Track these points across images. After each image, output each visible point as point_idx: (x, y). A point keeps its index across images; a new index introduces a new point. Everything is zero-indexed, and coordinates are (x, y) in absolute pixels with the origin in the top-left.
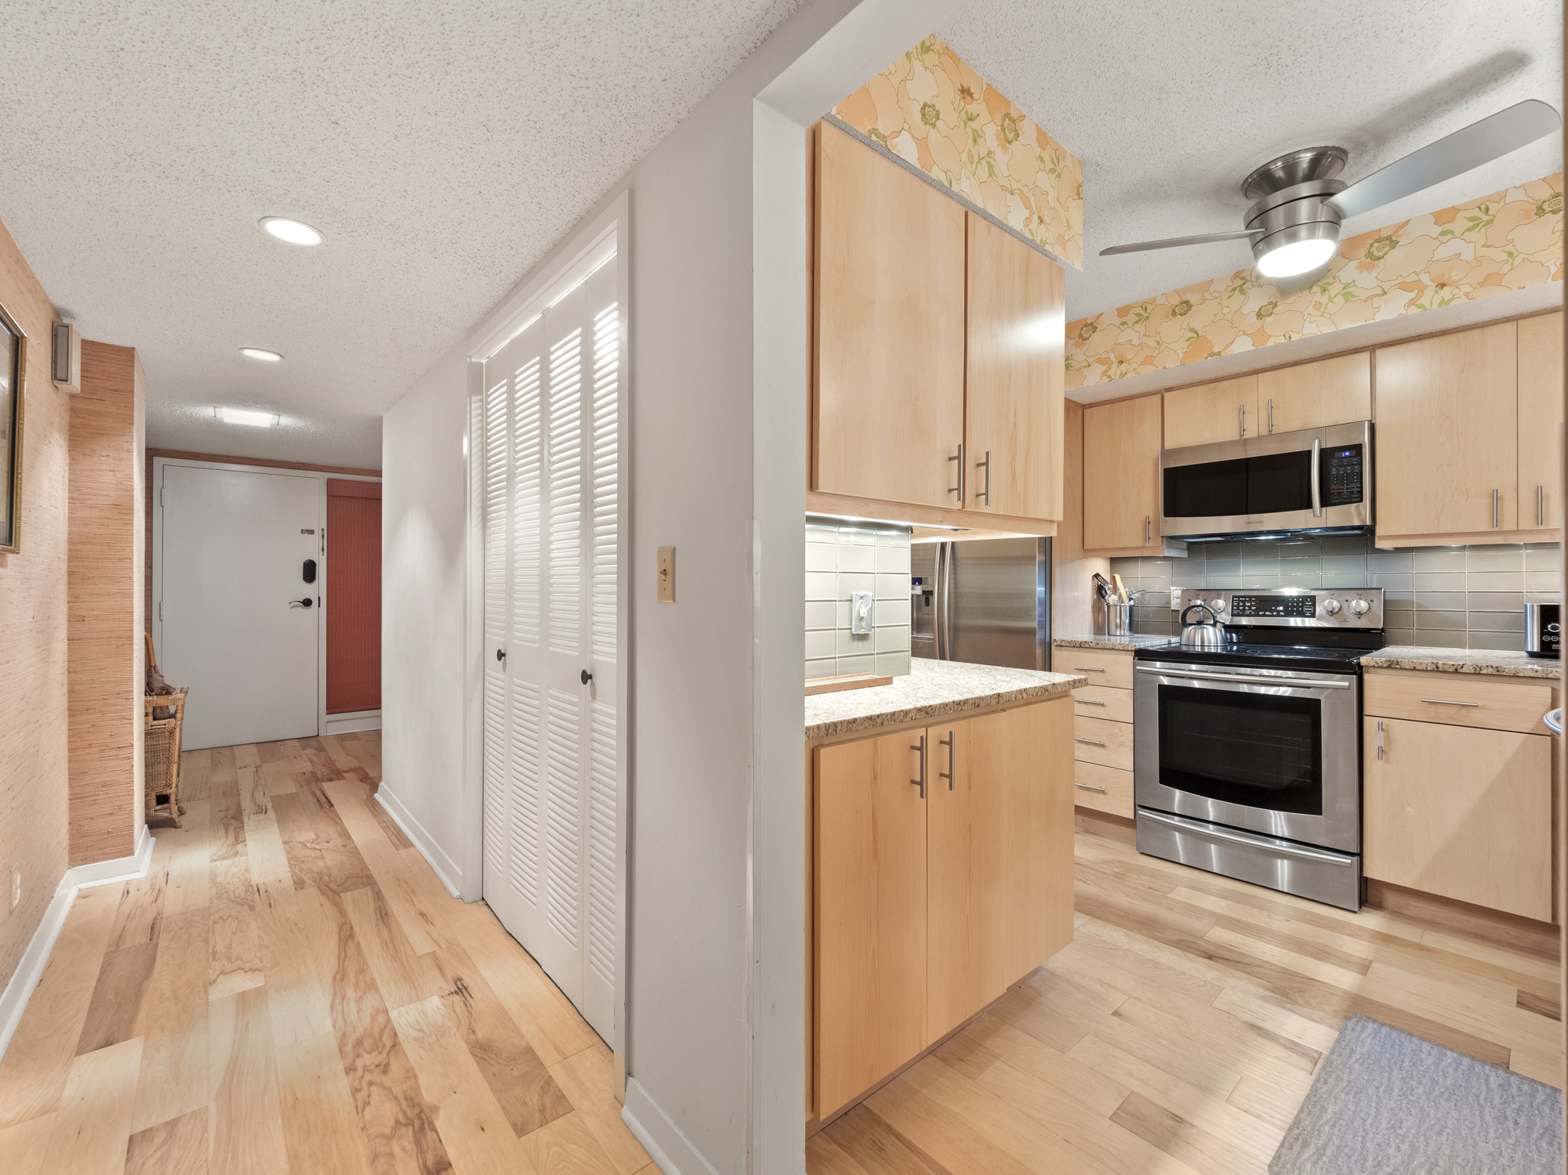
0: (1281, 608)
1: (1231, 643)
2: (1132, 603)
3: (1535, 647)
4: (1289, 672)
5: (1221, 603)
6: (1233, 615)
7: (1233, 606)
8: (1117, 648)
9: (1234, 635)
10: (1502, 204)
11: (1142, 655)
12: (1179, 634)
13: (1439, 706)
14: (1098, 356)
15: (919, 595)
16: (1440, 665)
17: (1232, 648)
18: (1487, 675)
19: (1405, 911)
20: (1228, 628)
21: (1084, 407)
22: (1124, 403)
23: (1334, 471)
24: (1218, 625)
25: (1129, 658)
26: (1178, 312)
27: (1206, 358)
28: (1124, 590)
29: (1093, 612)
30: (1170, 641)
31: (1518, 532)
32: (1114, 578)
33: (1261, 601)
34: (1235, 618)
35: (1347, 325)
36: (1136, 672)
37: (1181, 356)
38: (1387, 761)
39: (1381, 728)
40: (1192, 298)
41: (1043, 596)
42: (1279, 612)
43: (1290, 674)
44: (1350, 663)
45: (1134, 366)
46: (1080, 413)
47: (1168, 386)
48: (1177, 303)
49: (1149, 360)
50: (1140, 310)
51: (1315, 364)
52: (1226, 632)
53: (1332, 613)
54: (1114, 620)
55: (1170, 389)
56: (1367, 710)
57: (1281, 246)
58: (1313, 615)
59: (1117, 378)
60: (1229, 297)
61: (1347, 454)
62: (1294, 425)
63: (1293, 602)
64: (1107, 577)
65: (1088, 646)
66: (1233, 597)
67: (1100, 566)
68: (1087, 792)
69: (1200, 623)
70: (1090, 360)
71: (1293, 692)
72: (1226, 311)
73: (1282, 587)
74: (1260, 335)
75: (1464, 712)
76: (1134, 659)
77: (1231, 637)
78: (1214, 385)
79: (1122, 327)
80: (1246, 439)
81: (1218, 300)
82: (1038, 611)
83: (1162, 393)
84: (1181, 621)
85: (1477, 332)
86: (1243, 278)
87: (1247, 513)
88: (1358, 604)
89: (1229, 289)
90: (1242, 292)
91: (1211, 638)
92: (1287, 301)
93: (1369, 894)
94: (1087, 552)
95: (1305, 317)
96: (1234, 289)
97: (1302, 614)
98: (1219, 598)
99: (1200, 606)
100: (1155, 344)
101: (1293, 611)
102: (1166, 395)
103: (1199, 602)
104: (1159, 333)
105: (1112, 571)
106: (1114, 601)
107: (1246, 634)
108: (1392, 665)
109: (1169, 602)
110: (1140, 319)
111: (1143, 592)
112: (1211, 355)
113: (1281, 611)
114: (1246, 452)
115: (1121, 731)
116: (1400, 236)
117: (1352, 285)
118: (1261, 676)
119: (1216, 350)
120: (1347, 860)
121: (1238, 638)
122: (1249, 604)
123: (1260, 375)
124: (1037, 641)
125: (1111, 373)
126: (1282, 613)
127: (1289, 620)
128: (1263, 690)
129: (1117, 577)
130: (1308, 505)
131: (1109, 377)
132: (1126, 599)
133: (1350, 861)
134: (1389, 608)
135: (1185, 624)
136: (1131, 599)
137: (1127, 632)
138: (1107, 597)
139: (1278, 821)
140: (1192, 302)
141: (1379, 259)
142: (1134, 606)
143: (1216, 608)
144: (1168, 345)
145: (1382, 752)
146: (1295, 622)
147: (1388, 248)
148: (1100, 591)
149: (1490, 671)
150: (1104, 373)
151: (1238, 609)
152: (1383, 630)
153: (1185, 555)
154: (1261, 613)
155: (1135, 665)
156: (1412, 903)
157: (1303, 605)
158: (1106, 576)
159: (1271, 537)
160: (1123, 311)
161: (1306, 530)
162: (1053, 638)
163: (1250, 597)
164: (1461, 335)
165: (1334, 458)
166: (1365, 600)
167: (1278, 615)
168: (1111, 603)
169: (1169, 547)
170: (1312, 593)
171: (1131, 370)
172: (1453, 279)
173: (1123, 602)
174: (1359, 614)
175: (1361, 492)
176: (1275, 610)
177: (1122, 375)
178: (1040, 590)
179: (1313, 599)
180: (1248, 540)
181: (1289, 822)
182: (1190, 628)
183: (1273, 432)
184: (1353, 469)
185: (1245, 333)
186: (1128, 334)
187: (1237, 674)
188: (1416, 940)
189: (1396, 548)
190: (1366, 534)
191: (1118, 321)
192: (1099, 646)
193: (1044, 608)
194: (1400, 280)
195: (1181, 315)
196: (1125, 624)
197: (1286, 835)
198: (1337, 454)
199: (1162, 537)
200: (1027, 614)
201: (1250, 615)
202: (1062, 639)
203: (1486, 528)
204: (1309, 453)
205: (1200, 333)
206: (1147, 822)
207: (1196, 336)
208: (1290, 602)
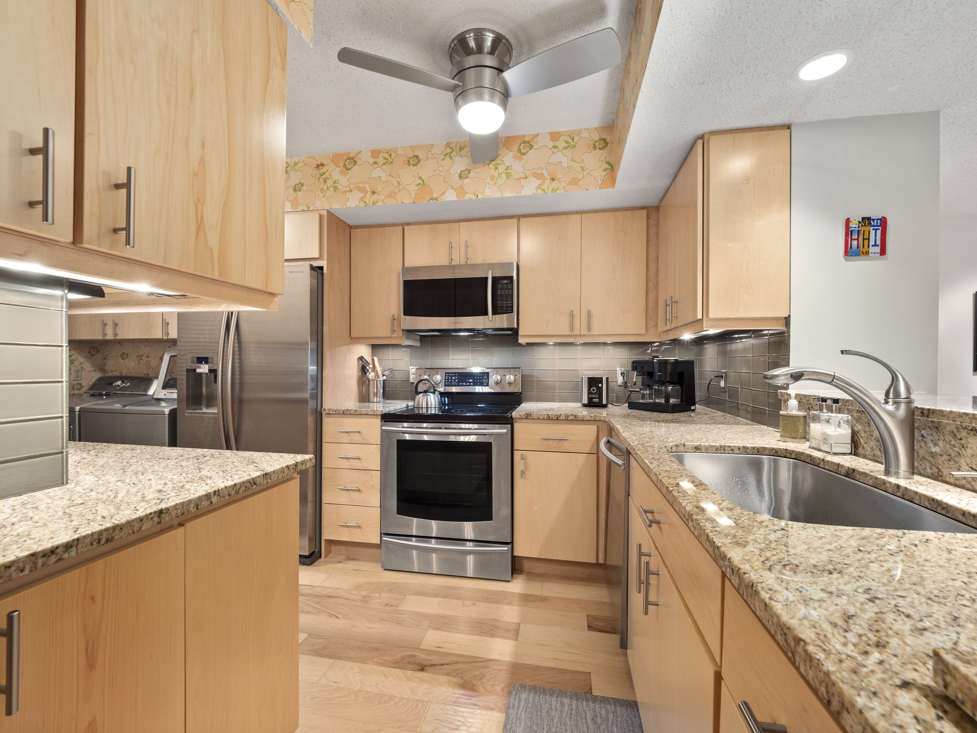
0: (471, 380)
1: (444, 404)
2: (385, 378)
3: (585, 401)
4: (475, 425)
5: (438, 378)
6: (445, 386)
7: (445, 379)
8: (370, 413)
9: (446, 399)
10: (579, 137)
11: (388, 418)
12: (413, 399)
13: (549, 441)
14: (358, 185)
15: (207, 373)
16: (550, 416)
17: (445, 408)
18: (571, 420)
19: (533, 571)
20: (442, 394)
21: (351, 227)
22: (378, 228)
23: (499, 292)
24: (437, 392)
25: (378, 421)
26: (412, 163)
27: (429, 200)
28: (379, 369)
29: (358, 385)
30: (407, 405)
31: (580, 336)
32: (373, 360)
33: (461, 376)
34: (447, 387)
35: (508, 194)
36: (383, 431)
37: (413, 196)
38: (525, 479)
39: (523, 458)
40: (421, 155)
41: (315, 373)
42: (470, 383)
43: (476, 426)
44: (507, 416)
45: (382, 197)
46: (348, 231)
47: (407, 221)
48: (411, 156)
49: (392, 195)
50: (386, 155)
51: (490, 221)
52: (441, 397)
53: (497, 383)
54: (373, 389)
55: (408, 224)
56: (516, 447)
57: (472, 101)
58: (487, 385)
59: (371, 205)
60: (443, 159)
61: (506, 281)
62: (479, 261)
63: (478, 376)
64: (369, 360)
65: (349, 413)
66: (446, 373)
67: (364, 351)
68: (347, 529)
69: (425, 392)
70: (352, 187)
71: (477, 438)
72: (441, 169)
73: (472, 367)
74: (460, 191)
75: (560, 443)
76: (381, 421)
77: (445, 400)
78: (435, 225)
79: (375, 166)
80: (454, 266)
81: (436, 160)
82: (310, 385)
83: (404, 225)
84: (414, 391)
85: (565, 216)
86: (451, 148)
87: (455, 316)
88: (510, 377)
89: (443, 154)
90: (451, 157)
91: (431, 402)
92: (477, 171)
93: (517, 566)
94: (354, 340)
95: (486, 184)
96: (446, 155)
97: (482, 384)
98: (437, 374)
99: (426, 380)
100: (396, 184)
101: (477, 382)
102: (406, 227)
103: (426, 377)
104: (399, 176)
105: (373, 355)
106: (372, 376)
107: (453, 397)
108: (528, 416)
109: (409, 377)
110: (388, 162)
111: (391, 370)
112: (432, 199)
113: (471, 382)
114: (454, 273)
115: (372, 477)
116: (534, 143)
117: (510, 168)
118: (460, 429)
119: (435, 196)
120: (505, 548)
121: (448, 400)
122: (454, 378)
123: (461, 223)
124: (309, 411)
125: (366, 200)
126: (472, 384)
127: (475, 388)
128: (462, 439)
129: (375, 359)
130: (485, 313)
131: (365, 202)
132: (381, 375)
133: (507, 549)
134: (526, 380)
135: (418, 393)
136: (384, 375)
137: (382, 400)
138: (368, 374)
139: (468, 529)
140: (420, 157)
141: (524, 155)
142: (386, 380)
143: (435, 381)
144: (405, 187)
145: (523, 472)
146: (478, 389)
147: (528, 148)
148: (363, 370)
149: (572, 417)
150: (362, 199)
151: (448, 381)
152: (521, 393)
153: (418, 344)
154: (461, 384)
155: (382, 426)
156: (537, 565)
157: (483, 378)
158: (368, 358)
159: (466, 334)
160: (375, 153)
161: (485, 329)
162: (323, 408)
163: (455, 373)
164: (558, 217)
165: (499, 283)
166: (513, 375)
167: (470, 385)
168: (371, 378)
169: (408, 338)
170: (487, 371)
171: (380, 200)
172: (558, 176)
173: (378, 377)
174: (510, 383)
175: (512, 307)
176: (469, 382)
177: (374, 203)
178: (312, 368)
179: (488, 374)
180: (454, 335)
181: (474, 528)
182: (420, 395)
183: (468, 263)
184: (508, 291)
185: (452, 188)
186: (378, 172)
187: (446, 428)
188: (539, 594)
189: (527, 343)
190: (514, 333)
191: (372, 160)
192: (357, 413)
193: (315, 384)
194: (534, 171)
195: (414, 165)
196: (380, 392)
197: (473, 538)
198: (501, 282)
199: (403, 330)
200: (301, 387)
201: (454, 385)
202: (330, 408)
203: (567, 332)
204: (486, 279)
205: (425, 181)
206: (389, 545)
207: (422, 183)
208: (475, 376)
